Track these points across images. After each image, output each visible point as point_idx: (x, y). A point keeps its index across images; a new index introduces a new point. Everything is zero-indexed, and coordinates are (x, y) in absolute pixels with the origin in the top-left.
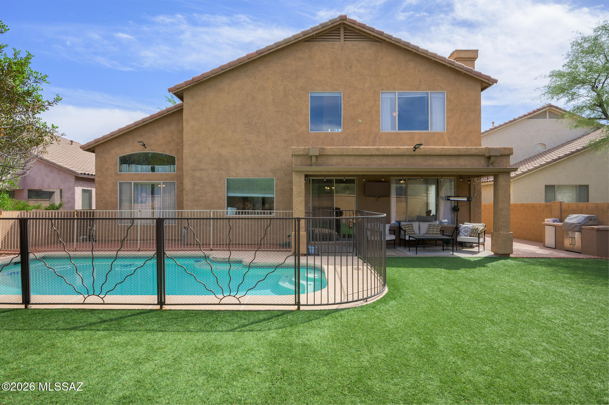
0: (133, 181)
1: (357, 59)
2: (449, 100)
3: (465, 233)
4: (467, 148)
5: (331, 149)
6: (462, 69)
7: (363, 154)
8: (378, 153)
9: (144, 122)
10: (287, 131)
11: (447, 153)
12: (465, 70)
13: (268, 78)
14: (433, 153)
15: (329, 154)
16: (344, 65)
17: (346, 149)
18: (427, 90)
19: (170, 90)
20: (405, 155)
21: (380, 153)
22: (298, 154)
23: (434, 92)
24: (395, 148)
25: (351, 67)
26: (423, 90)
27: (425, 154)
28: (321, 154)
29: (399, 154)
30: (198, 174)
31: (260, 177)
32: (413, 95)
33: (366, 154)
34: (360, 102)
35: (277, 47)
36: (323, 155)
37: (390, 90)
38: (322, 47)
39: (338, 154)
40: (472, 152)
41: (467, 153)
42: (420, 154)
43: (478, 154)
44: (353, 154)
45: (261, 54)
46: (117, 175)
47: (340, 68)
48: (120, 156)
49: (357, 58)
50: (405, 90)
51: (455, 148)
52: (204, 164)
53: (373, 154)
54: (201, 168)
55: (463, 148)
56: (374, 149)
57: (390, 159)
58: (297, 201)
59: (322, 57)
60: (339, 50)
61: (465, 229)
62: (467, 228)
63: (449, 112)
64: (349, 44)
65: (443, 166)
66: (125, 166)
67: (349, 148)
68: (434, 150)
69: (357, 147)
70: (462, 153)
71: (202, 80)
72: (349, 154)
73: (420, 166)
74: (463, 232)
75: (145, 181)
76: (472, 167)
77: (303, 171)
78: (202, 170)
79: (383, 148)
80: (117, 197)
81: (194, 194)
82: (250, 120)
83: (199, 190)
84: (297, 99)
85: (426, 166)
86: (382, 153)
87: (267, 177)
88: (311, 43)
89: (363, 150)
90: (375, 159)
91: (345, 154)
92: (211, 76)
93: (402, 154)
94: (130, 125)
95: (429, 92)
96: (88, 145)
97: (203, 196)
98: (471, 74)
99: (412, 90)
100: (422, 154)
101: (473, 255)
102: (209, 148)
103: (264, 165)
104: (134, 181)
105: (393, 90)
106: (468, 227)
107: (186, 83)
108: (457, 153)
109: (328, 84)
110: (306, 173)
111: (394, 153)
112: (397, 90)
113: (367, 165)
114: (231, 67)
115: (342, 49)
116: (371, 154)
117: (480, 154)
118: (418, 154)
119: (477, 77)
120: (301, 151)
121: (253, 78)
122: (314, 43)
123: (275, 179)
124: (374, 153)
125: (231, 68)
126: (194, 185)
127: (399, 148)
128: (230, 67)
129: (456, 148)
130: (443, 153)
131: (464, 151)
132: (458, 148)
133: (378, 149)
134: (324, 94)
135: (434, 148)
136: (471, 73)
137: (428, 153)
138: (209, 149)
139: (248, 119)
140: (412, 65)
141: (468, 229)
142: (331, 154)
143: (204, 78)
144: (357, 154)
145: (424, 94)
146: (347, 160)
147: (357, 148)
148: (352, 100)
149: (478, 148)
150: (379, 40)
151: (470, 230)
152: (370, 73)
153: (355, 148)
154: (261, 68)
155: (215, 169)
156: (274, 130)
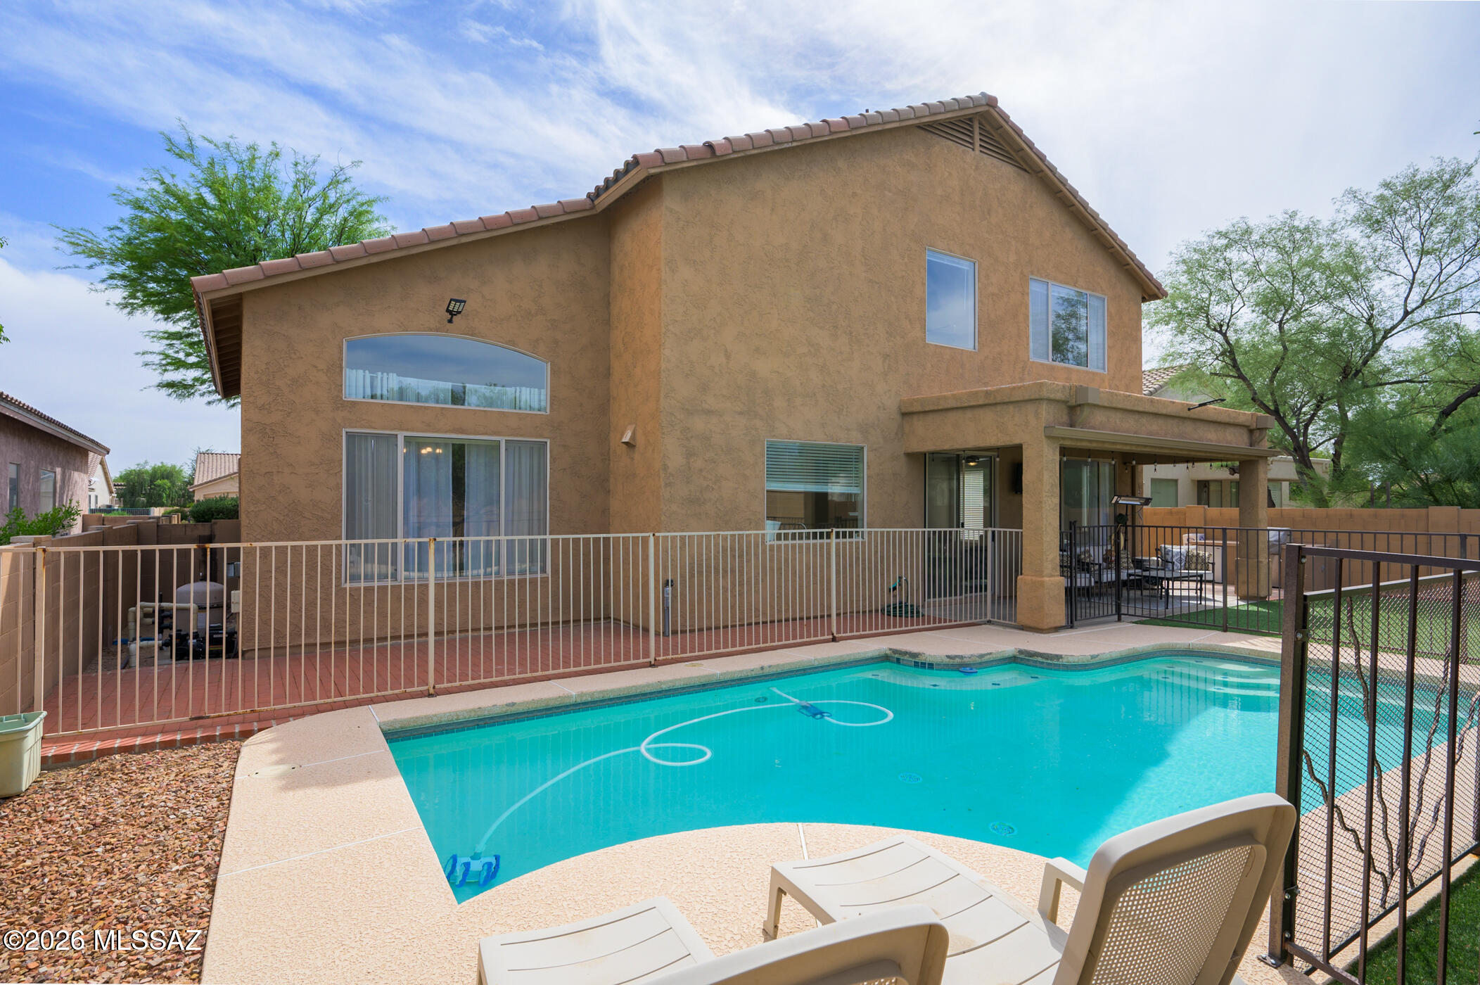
0: (402, 429)
1: (998, 198)
2: (1110, 315)
8: (1151, 409)
10: (887, 333)
11: (1219, 419)
13: (854, 194)
14: (1206, 417)
16: (980, 203)
18: (1085, 289)
21: (1154, 410)
22: (1056, 398)
23: (1093, 296)
25: (989, 212)
26: (1081, 288)
30: (699, 424)
31: (837, 441)
37: (1042, 277)
38: (946, 152)
40: (1241, 419)
41: (1236, 421)
42: (1194, 417)
45: (854, 128)
46: (339, 405)
47: (973, 209)
48: (352, 338)
49: (999, 195)
50: (1060, 281)
52: (714, 395)
54: (707, 406)
59: (947, 174)
60: (972, 169)
63: (1110, 338)
64: (987, 161)
65: (1212, 441)
70: (1232, 421)
71: (728, 157)
75: (446, 432)
78: (709, 412)
82: (818, 291)
83: (701, 470)
84: (906, 260)
85: (1196, 439)
87: (851, 442)
88: (929, 136)
92: (748, 153)
95: (1088, 293)
97: (713, 489)
102: (726, 351)
103: (845, 413)
104: (407, 430)
105: (1046, 277)
108: (1228, 419)
110: (1061, 442)
111: (1168, 411)
112: (1051, 279)
113: (1136, 432)
115: (976, 169)
118: (1192, 416)
120: (1058, 391)
123: (865, 450)
124: (1147, 408)
126: (690, 454)
130: (1215, 418)
131: (1234, 417)
137: (1202, 416)
138: (728, 356)
139: (815, 288)
150: (1028, 169)
154: (841, 163)
155: (741, 413)
156: (864, 325)
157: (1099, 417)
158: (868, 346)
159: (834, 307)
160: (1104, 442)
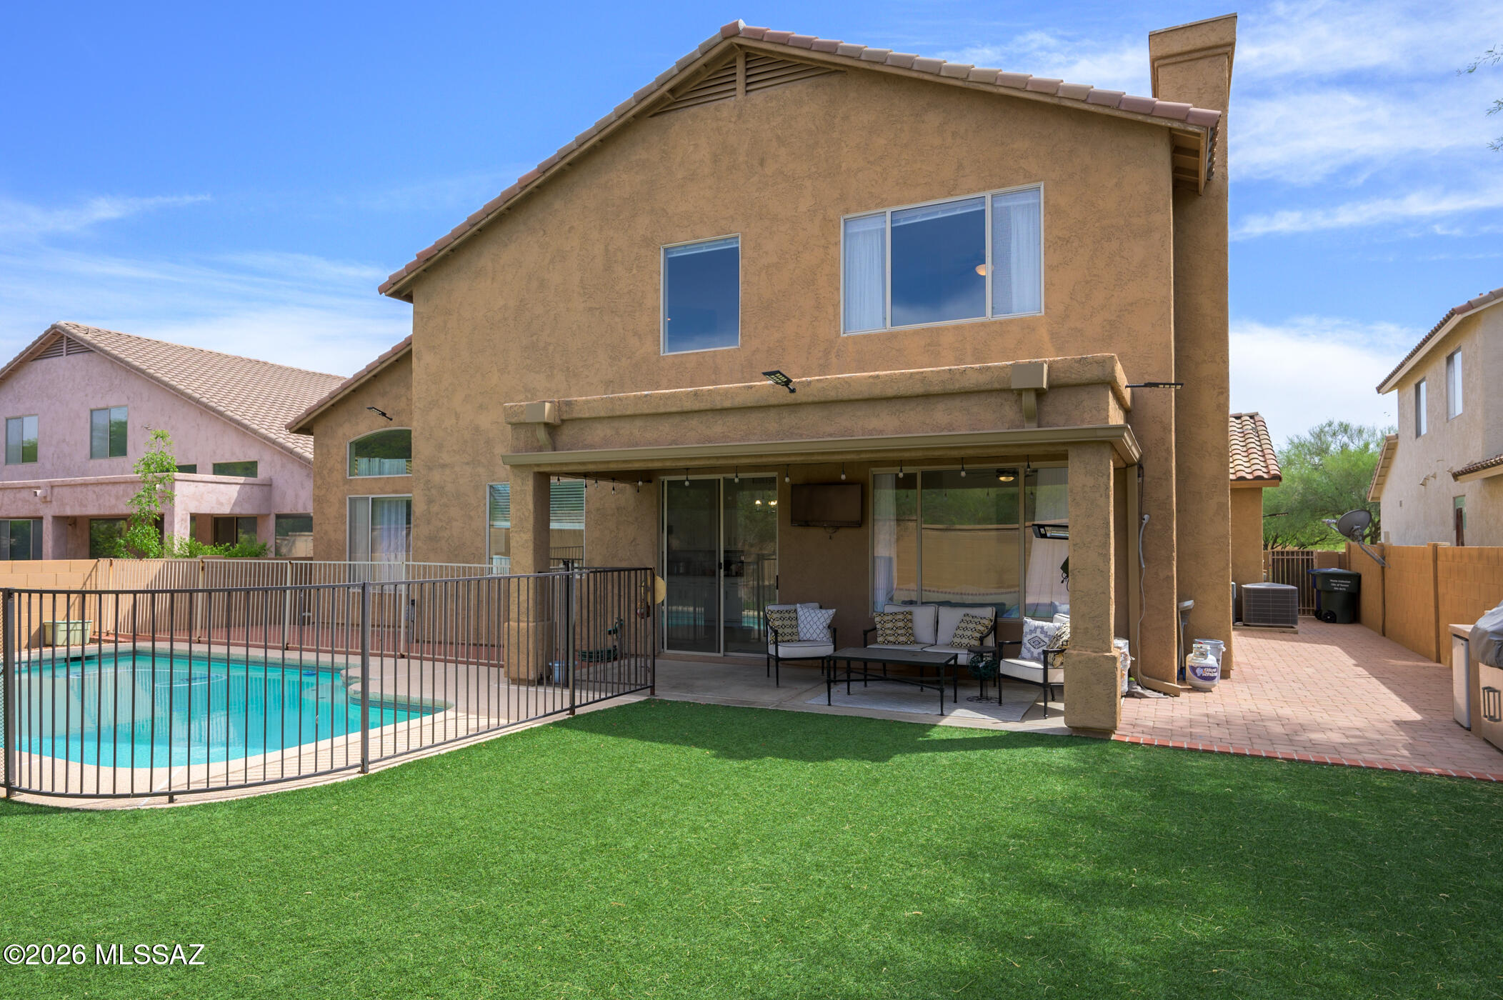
0: (372, 493)
1: (778, 137)
2: (1053, 212)
3: (1032, 649)
4: (950, 370)
5: (587, 402)
6: (1084, 101)
7: (662, 410)
8: (697, 406)
9: (383, 362)
10: (610, 357)
11: (890, 392)
12: (1093, 104)
13: (571, 228)
14: (845, 394)
15: (583, 416)
16: (746, 159)
17: (620, 399)
18: (979, 190)
19: (382, 290)
20: (774, 406)
21: (702, 406)
22: (518, 421)
23: (1005, 194)
24: (740, 388)
25: (762, 163)
26: (968, 192)
27: (823, 399)
28: (565, 417)
29: (750, 405)
30: (436, 477)
32: (943, 211)
33: (669, 410)
34: (787, 256)
35: (580, 146)
36: (573, 420)
37: (869, 209)
38: (690, 123)
39: (603, 414)
40: (970, 382)
41: (950, 387)
42: (810, 399)
43: (989, 387)
44: (637, 412)
45: (547, 170)
46: (346, 482)
47: (734, 171)
48: (352, 440)
49: (779, 132)
50: (911, 202)
51: (912, 373)
52: (448, 451)
53: (685, 409)
54: (442, 461)
55: (938, 372)
56: (688, 393)
57: (732, 420)
58: (518, 542)
59: (691, 149)
60: (733, 120)
61: (1034, 635)
62: (1039, 630)
63: (1055, 250)
64: (757, 97)
65: (881, 432)
66: (363, 463)
67: (627, 398)
68: (850, 386)
69: (646, 393)
70: (936, 389)
72: (628, 413)
73: (813, 437)
74: (1028, 645)
75: (389, 493)
76: (974, 429)
77: (530, 465)
78: (444, 466)
79: (709, 390)
80: (345, 530)
81: (429, 524)
82: (534, 338)
83: (437, 514)
84: (635, 271)
85: (830, 435)
86: (708, 406)
88: (666, 117)
89: (661, 399)
90: (694, 422)
91: (618, 413)
92: (453, 245)
93: (759, 404)
94: (360, 373)
95: (988, 195)
96: (297, 421)
97: (446, 529)
98: (1117, 113)
99: (933, 197)
100: (816, 399)
101: (1007, 721)
102: (456, 413)
104: (374, 493)
105: (877, 206)
106: (1042, 628)
107: (410, 269)
108: (919, 389)
109: (706, 220)
110: (536, 469)
111: (738, 401)
112: (889, 206)
113: (674, 442)
114: (489, 214)
115: (740, 116)
116: (680, 409)
117: (996, 386)
118: (804, 399)
119: (1140, 118)
120: (522, 412)
121: (542, 233)
122: (673, 114)
124: (688, 406)
125: (490, 217)
127: (751, 387)
128: (487, 216)
129: (918, 373)
130: (877, 392)
131: (943, 381)
132: (922, 373)
133: (696, 394)
134: (701, 248)
135: (851, 377)
136: (1118, 108)
137: (832, 395)
138: (457, 417)
139: (532, 336)
140: (933, 119)
141: (1042, 636)
142: (587, 415)
143: (440, 251)
144: (647, 411)
145: (973, 205)
146: (627, 429)
147: (646, 396)
148: (767, 253)
149: (989, 368)
151: (1046, 640)
152: (814, 170)
153: (641, 396)
154: (558, 204)
155: (467, 464)
156: (582, 357)
157: (600, 432)
158: (587, 376)
159: (551, 348)
160: (608, 462)
